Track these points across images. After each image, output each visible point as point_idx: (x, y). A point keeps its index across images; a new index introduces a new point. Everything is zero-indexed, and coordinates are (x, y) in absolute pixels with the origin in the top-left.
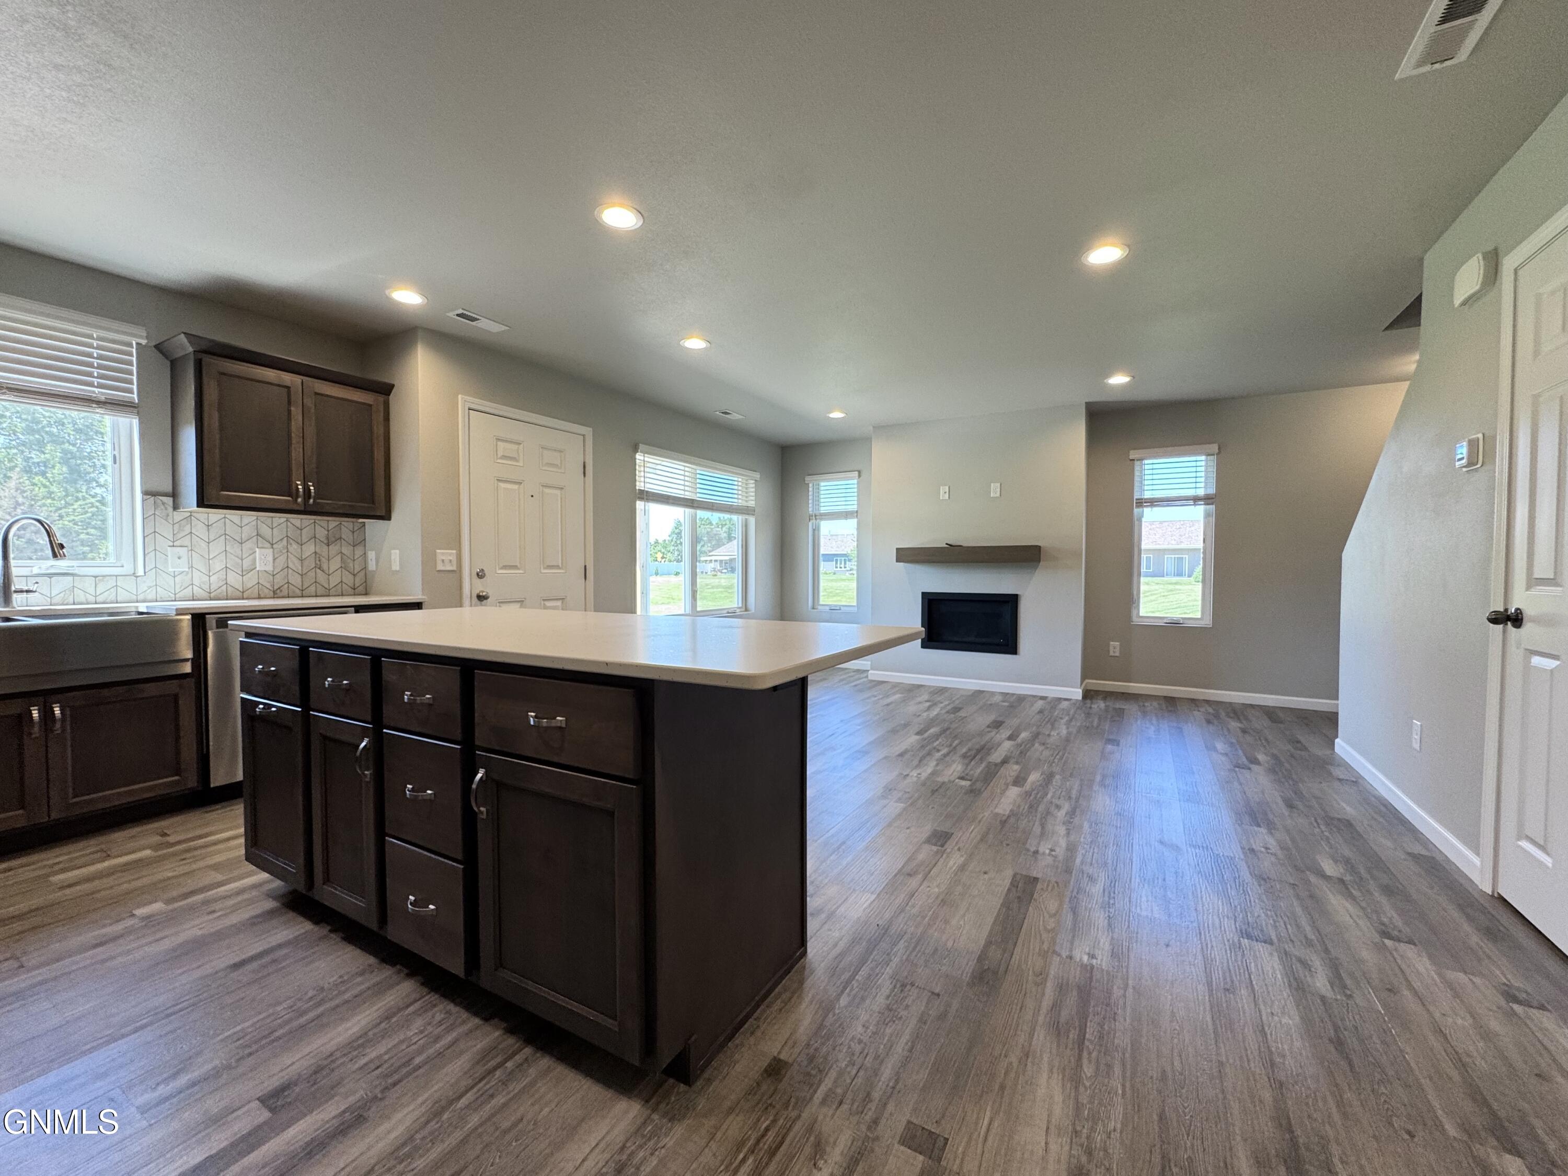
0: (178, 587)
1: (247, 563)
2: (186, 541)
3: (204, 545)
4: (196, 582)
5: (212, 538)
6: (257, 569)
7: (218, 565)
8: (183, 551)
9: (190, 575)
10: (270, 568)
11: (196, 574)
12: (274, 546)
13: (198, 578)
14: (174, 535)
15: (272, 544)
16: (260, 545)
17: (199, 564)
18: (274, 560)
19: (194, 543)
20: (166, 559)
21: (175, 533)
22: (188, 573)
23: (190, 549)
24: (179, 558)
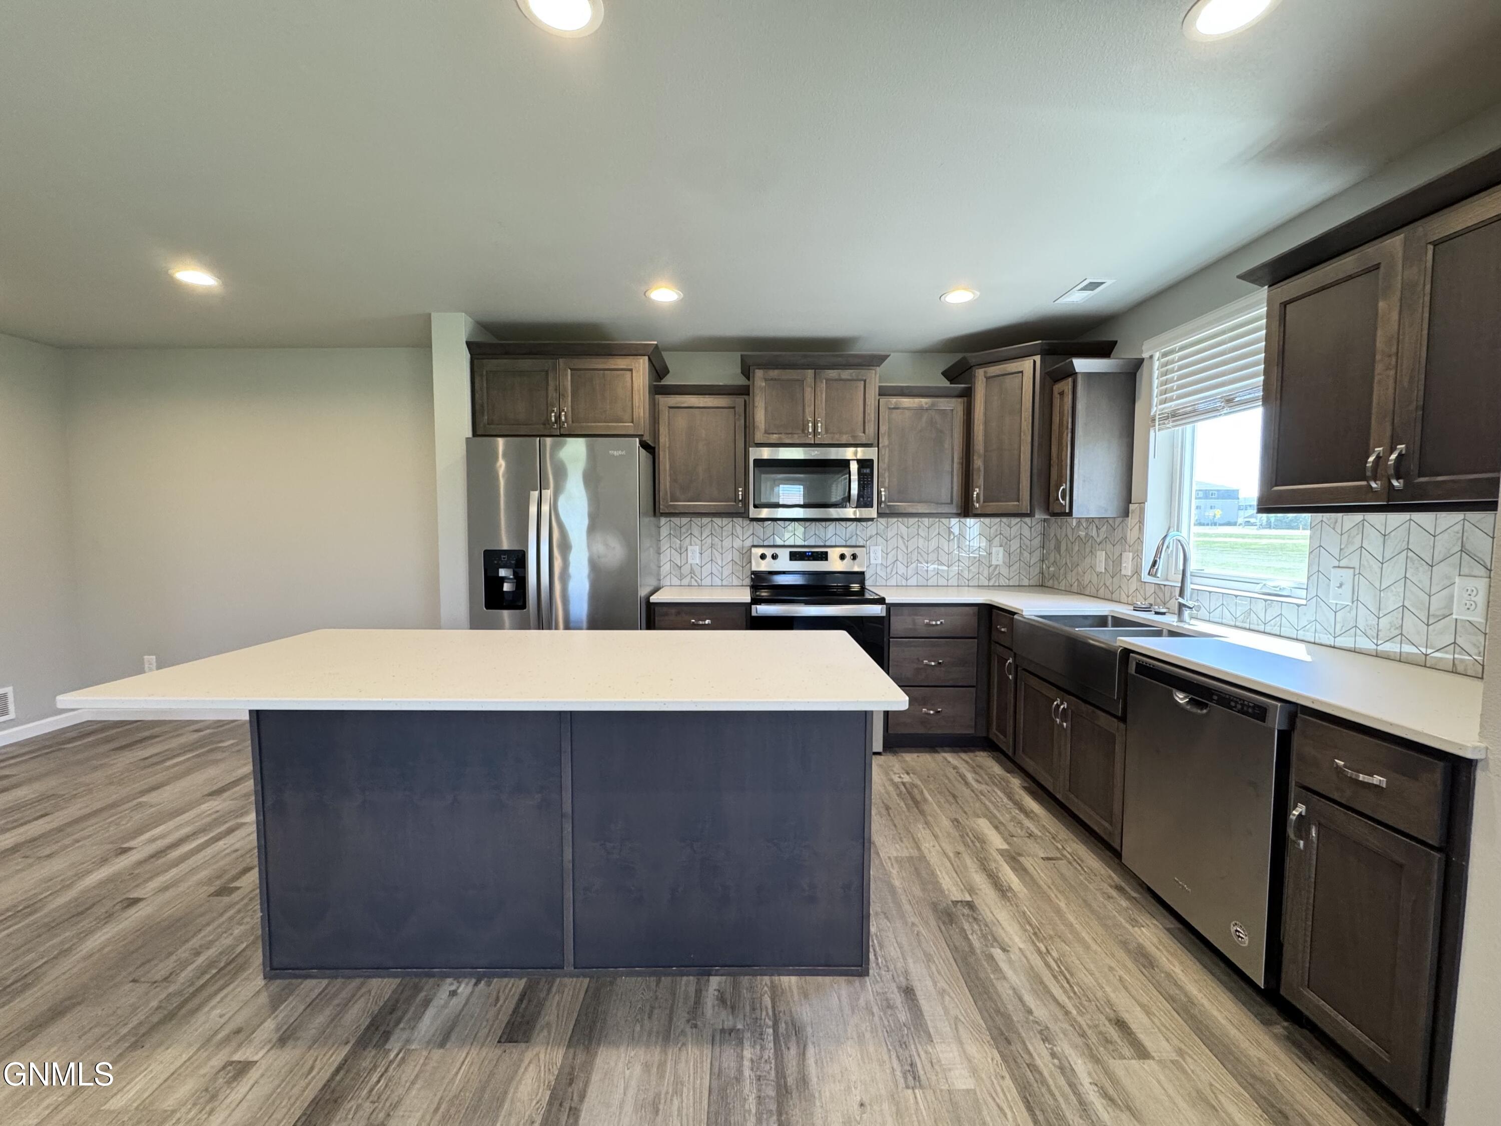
0: (1338, 627)
1: (1437, 603)
2: (1355, 560)
3: (1376, 566)
4: (1361, 625)
5: (1387, 557)
6: (1455, 616)
7: (1392, 601)
10: (1478, 618)
11: (1362, 611)
12: (1492, 569)
13: (1365, 618)
14: (1341, 549)
15: (1488, 567)
17: (1366, 596)
19: (1364, 562)
20: (1329, 585)
21: (1343, 547)
22: (1351, 609)
23: (1357, 572)
24: (1341, 586)
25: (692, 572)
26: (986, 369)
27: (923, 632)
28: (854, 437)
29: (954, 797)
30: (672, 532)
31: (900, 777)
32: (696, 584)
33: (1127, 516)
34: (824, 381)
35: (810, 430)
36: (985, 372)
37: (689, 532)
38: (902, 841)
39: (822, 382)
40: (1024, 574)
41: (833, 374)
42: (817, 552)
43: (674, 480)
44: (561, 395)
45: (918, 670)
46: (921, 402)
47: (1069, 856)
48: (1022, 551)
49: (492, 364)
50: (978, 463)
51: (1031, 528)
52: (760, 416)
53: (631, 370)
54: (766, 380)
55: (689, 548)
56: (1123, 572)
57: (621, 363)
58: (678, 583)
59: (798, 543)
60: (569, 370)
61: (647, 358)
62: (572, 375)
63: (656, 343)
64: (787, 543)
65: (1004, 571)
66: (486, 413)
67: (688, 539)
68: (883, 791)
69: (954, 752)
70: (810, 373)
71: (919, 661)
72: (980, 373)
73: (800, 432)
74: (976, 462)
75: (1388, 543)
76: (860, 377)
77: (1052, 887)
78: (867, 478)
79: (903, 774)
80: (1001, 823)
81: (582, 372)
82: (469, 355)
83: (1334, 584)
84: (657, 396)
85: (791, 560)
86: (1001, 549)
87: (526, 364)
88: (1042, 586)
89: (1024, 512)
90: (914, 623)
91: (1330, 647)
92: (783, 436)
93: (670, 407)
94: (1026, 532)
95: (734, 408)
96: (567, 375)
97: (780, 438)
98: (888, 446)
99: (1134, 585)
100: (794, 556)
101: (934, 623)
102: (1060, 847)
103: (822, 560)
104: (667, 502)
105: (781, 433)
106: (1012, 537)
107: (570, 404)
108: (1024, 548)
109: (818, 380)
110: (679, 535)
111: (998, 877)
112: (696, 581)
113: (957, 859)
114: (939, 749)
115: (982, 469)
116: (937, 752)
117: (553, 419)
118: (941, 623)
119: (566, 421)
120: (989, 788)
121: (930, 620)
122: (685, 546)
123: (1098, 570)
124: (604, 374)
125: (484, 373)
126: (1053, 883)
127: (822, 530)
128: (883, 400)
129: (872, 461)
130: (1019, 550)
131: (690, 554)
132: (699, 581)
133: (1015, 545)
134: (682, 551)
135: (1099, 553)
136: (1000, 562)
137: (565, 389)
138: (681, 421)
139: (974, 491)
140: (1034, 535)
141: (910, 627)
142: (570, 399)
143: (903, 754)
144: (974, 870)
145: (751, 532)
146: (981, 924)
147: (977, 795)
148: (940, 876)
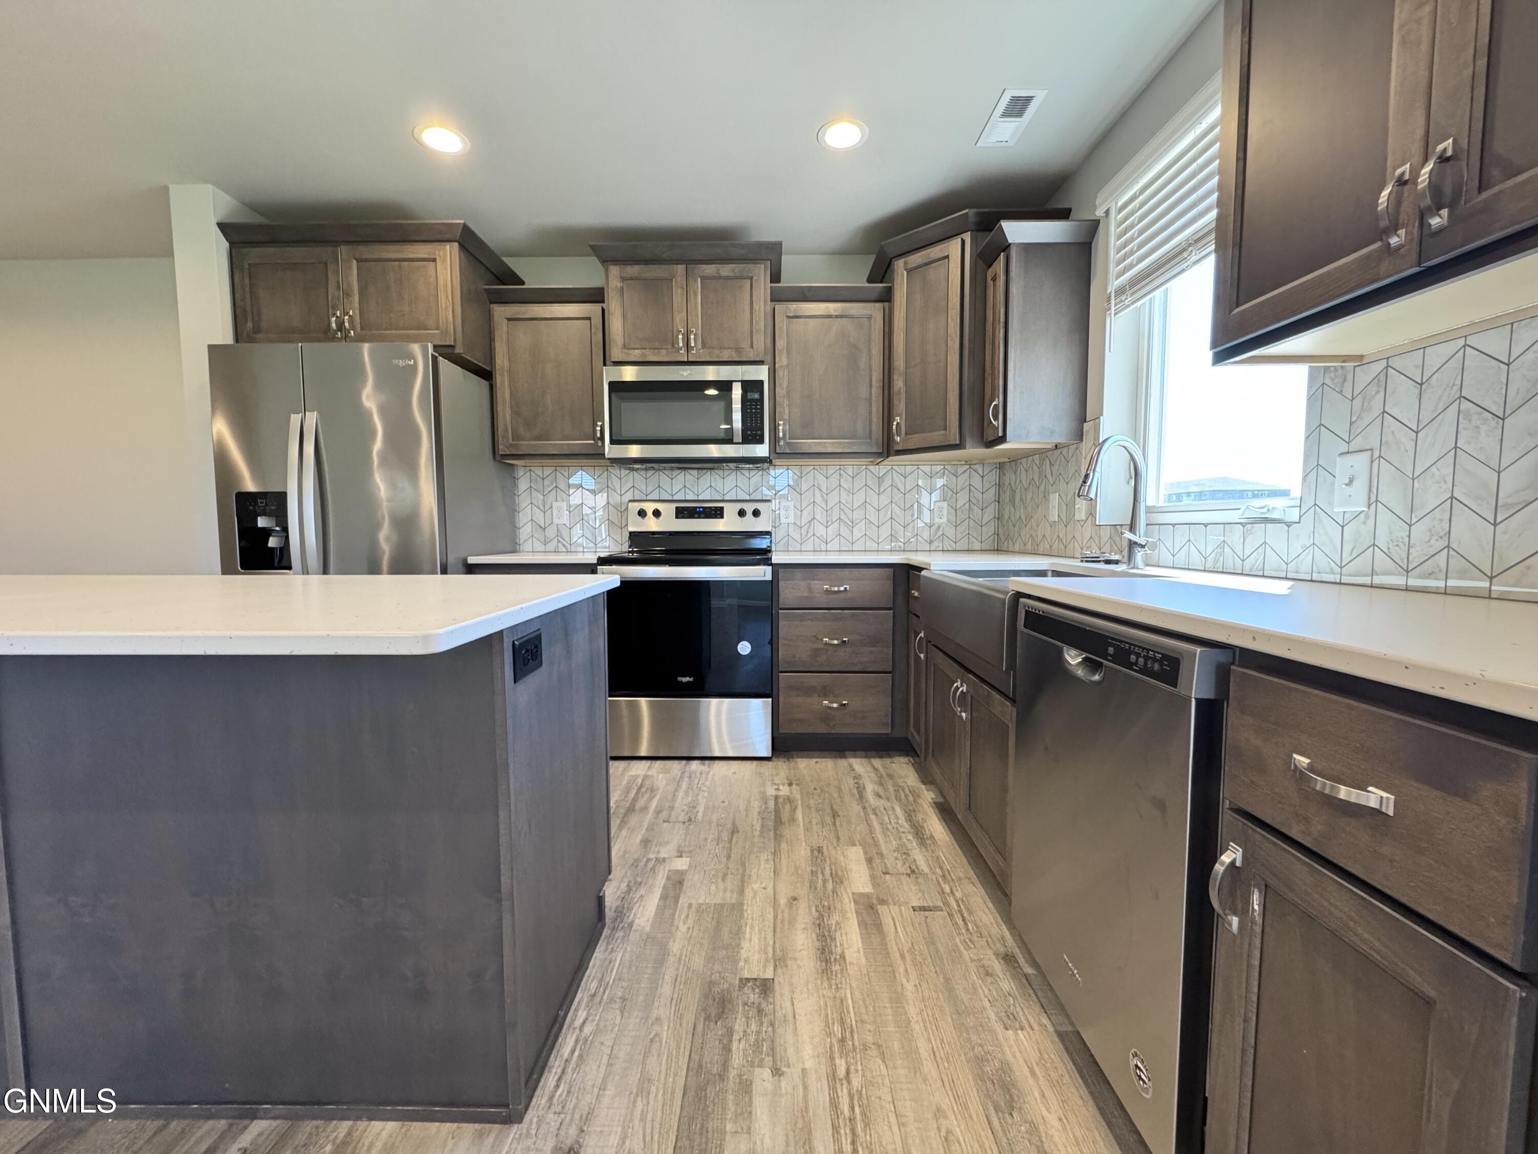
0: (1347, 548)
3: (1406, 438)
4: (1382, 542)
5: (1425, 420)
8: (1360, 462)
9: (1371, 522)
11: (1385, 517)
14: (1351, 423)
17: (1391, 494)
19: (1387, 437)
20: (1333, 485)
21: (1354, 419)
22: (1367, 516)
23: (1376, 454)
24: (1351, 482)
25: (559, 534)
26: (907, 259)
27: (823, 601)
28: (738, 350)
29: (835, 815)
30: (532, 485)
31: (778, 789)
32: (565, 550)
33: (1082, 440)
34: (699, 280)
35: (681, 345)
36: (905, 263)
37: (554, 485)
38: (723, 880)
39: (696, 281)
40: (975, 535)
41: (710, 269)
42: (710, 508)
43: (516, 413)
44: (348, 294)
45: (816, 653)
46: (828, 307)
47: (954, 904)
48: (972, 506)
49: (254, 254)
50: (899, 383)
51: (983, 477)
52: (616, 326)
53: (434, 260)
54: (623, 279)
55: (555, 504)
56: (1077, 517)
57: (421, 250)
58: (542, 548)
59: (688, 498)
60: (355, 262)
61: (456, 245)
62: (358, 269)
63: (462, 222)
64: (675, 498)
65: (950, 532)
66: (249, 318)
67: (553, 493)
68: (742, 808)
69: (867, 757)
70: (681, 268)
71: (816, 638)
72: (899, 265)
73: (670, 347)
74: (896, 382)
75: (1425, 396)
76: (745, 274)
77: (907, 956)
78: (756, 405)
79: (783, 785)
80: (881, 854)
81: (372, 263)
82: (225, 244)
83: (1341, 478)
84: (492, 306)
85: (677, 517)
86: (945, 504)
87: (297, 253)
88: (997, 550)
89: (952, 443)
90: (810, 589)
91: (1336, 583)
92: (647, 352)
93: (509, 320)
94: (977, 481)
95: (589, 319)
96: (350, 268)
97: (644, 355)
98: (787, 366)
99: (1088, 531)
100: (681, 513)
101: (836, 589)
102: (947, 890)
103: (716, 517)
104: (507, 440)
105: (645, 349)
106: (959, 488)
107: (357, 305)
108: (975, 502)
109: (690, 279)
110: (541, 487)
111: (833, 939)
112: (564, 545)
113: (787, 911)
114: (847, 753)
115: (903, 390)
116: (843, 756)
117: (334, 325)
118: (846, 588)
119: (353, 327)
120: (888, 805)
121: (831, 586)
122: (549, 502)
123: (1051, 519)
124: (400, 267)
125: (246, 266)
126: (912, 950)
127: (719, 480)
128: (779, 307)
129: (761, 383)
130: (967, 505)
131: (555, 512)
132: (569, 546)
133: (962, 499)
134: (546, 509)
135: (1051, 496)
136: (944, 520)
137: (350, 286)
138: (523, 336)
139: (894, 420)
140: (987, 485)
141: (806, 594)
142: (356, 298)
143: (799, 760)
144: (803, 926)
145: (630, 484)
146: (765, 1020)
147: (866, 814)
148: (747, 936)
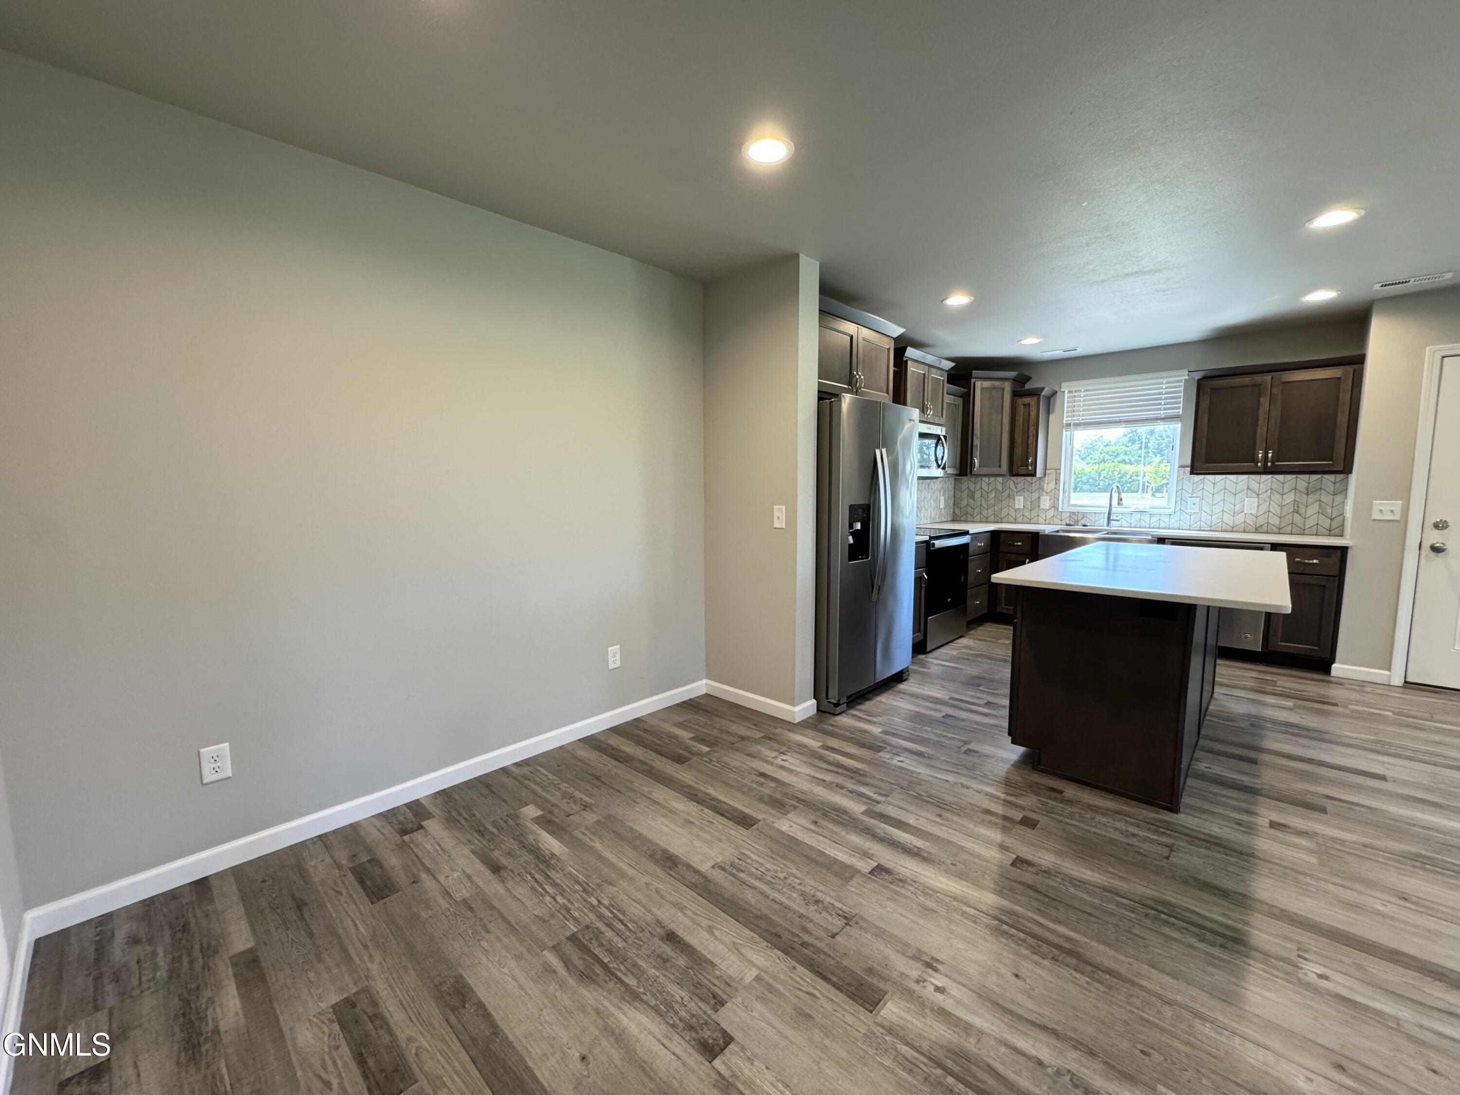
0: (1192, 522)
1: (1238, 508)
2: (1200, 494)
4: (1203, 519)
6: (1245, 512)
7: (1217, 509)
8: (1197, 500)
9: (1199, 515)
10: (1254, 512)
11: (1204, 515)
12: (1260, 496)
13: (1205, 517)
14: (1192, 490)
15: (1258, 495)
16: (1249, 495)
17: (1206, 508)
18: (1258, 506)
20: (1186, 505)
27: (977, 551)
28: (939, 419)
36: (982, 384)
39: (931, 377)
44: (858, 361)
45: (975, 576)
48: (949, 499)
50: (977, 442)
52: (909, 397)
53: (888, 349)
54: (911, 370)
56: (1042, 507)
57: (884, 341)
60: (862, 339)
61: (893, 341)
62: (862, 344)
70: (927, 369)
71: (976, 570)
73: (922, 412)
75: (1216, 486)
81: (867, 343)
87: (842, 326)
107: (861, 370)
109: (929, 375)
115: (979, 445)
118: (983, 545)
119: (862, 386)
121: (980, 543)
123: (1017, 507)
124: (876, 348)
135: (1017, 498)
137: (860, 356)
139: (974, 460)
141: (974, 548)
